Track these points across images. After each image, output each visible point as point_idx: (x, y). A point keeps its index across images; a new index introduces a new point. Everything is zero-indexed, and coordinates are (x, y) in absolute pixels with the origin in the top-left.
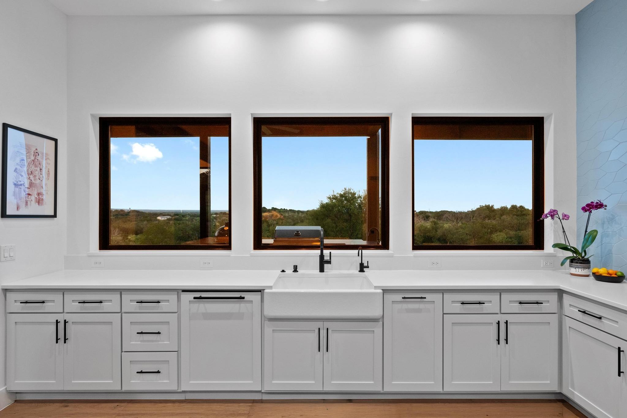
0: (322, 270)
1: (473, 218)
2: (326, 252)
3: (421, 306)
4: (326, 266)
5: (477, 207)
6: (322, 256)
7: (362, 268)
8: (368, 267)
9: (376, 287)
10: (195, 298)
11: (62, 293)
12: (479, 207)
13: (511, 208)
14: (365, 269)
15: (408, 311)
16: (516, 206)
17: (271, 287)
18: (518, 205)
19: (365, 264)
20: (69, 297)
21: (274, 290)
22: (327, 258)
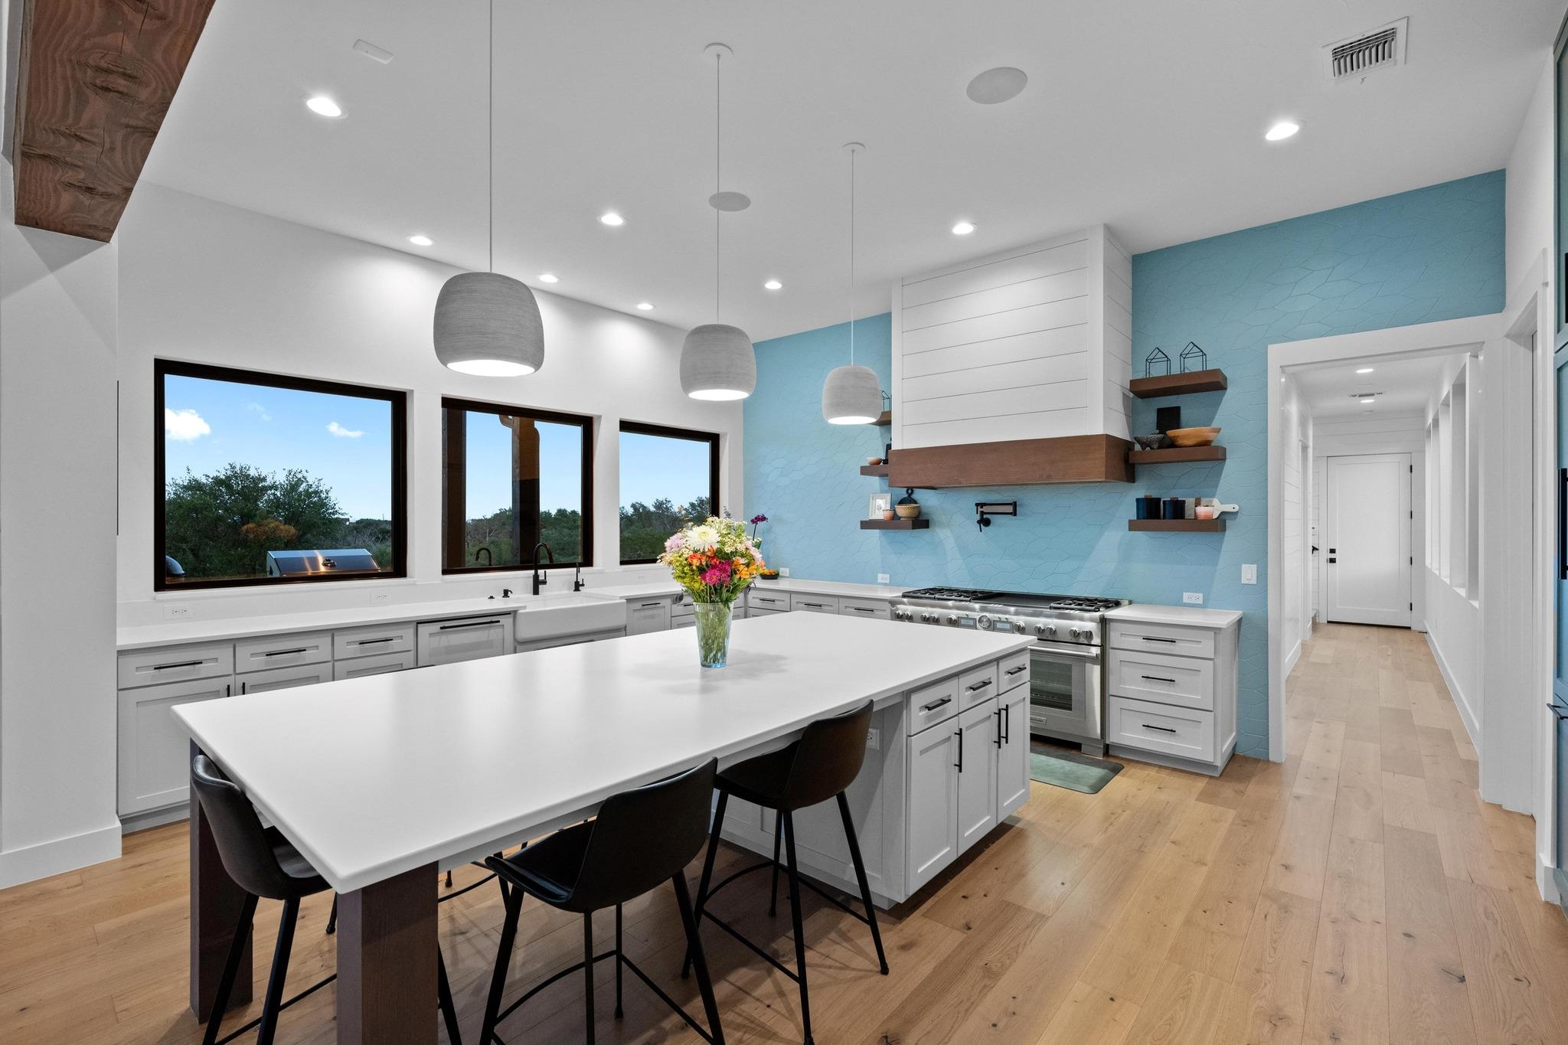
0: (536, 592)
1: (490, 533)
2: (541, 572)
3: (655, 612)
4: (541, 587)
5: (495, 513)
6: (536, 576)
7: (578, 586)
8: (583, 585)
9: (621, 598)
10: (441, 628)
11: (232, 645)
12: (498, 512)
13: (556, 515)
14: (580, 588)
15: (645, 618)
16: (565, 511)
17: (525, 607)
18: (569, 510)
19: (581, 583)
20: (243, 651)
21: (527, 610)
22: (541, 578)
